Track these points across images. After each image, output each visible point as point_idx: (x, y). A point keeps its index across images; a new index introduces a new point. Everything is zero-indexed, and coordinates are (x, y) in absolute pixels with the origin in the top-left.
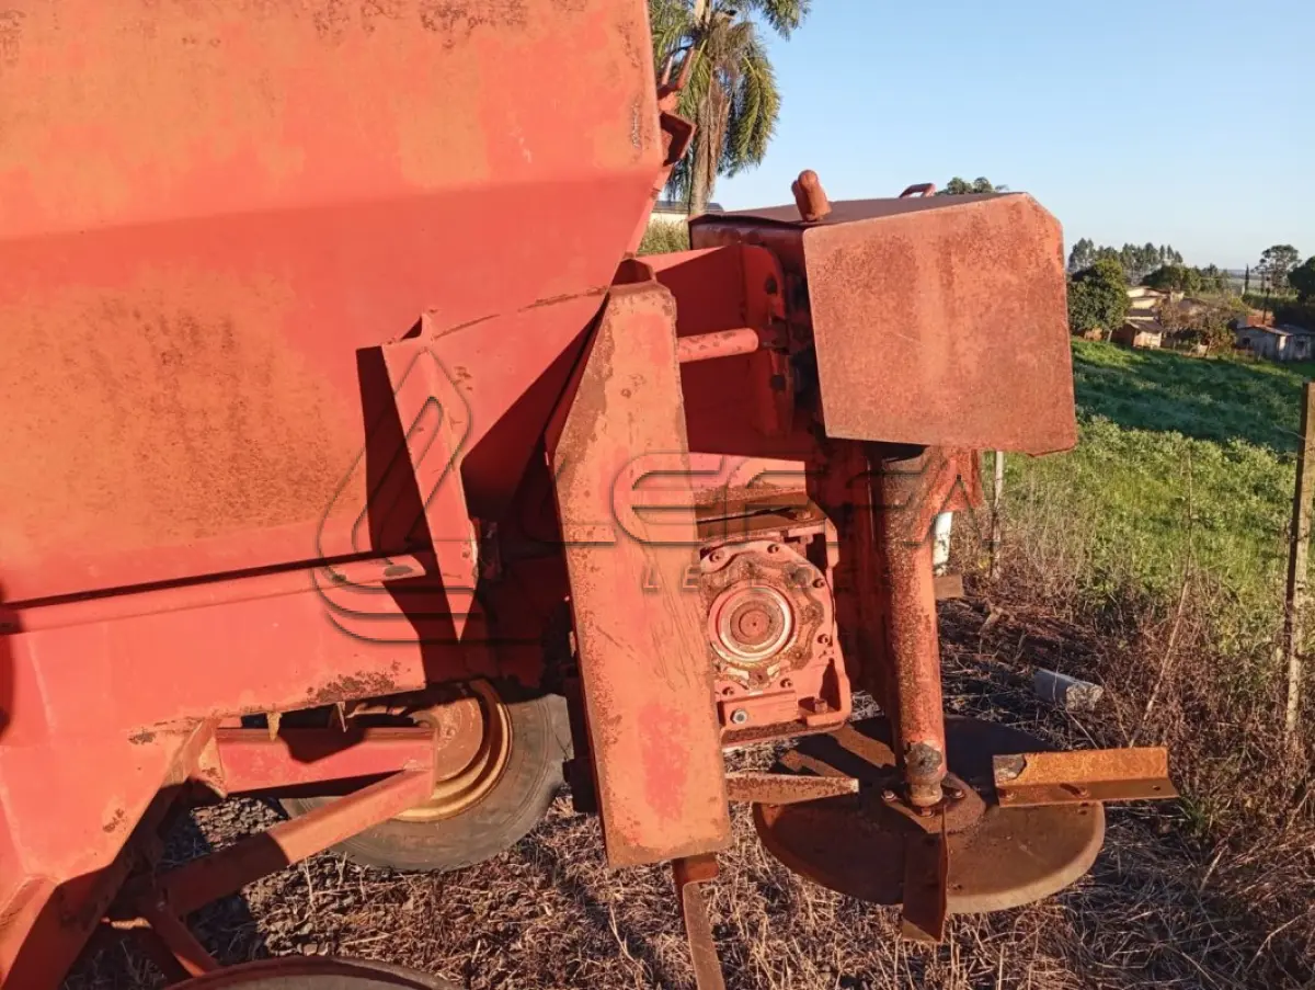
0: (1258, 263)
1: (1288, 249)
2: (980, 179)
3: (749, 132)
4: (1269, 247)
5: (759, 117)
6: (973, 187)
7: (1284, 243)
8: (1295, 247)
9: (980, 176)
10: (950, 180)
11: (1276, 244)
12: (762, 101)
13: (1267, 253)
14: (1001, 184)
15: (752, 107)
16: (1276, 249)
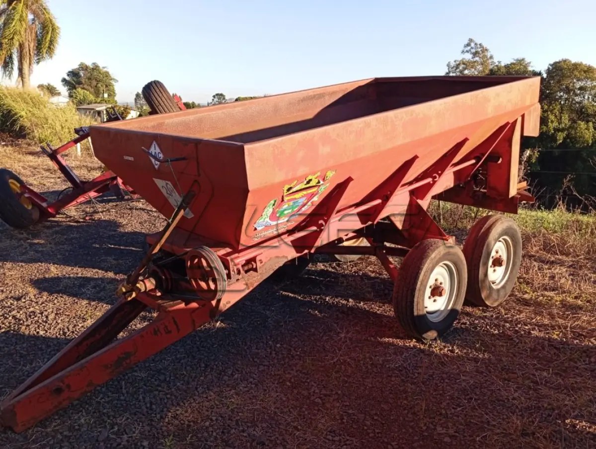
0: (211, 101)
1: (221, 95)
2: (94, 64)
3: (47, 45)
4: (215, 94)
5: (51, 37)
6: (91, 67)
7: (220, 93)
8: (224, 94)
9: (94, 62)
10: (79, 63)
11: (217, 93)
12: (53, 30)
13: (214, 96)
14: (104, 66)
15: (48, 33)
16: (217, 95)
